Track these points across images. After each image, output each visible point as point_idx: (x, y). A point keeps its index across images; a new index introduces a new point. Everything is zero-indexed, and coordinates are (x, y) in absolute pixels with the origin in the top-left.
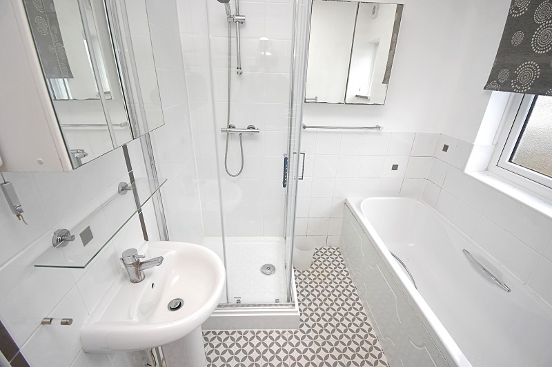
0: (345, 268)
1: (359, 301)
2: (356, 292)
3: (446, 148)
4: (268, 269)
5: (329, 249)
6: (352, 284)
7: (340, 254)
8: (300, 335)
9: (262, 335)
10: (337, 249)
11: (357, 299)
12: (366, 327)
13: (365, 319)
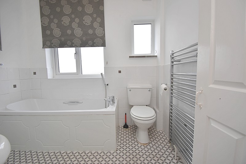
3: (35, 73)
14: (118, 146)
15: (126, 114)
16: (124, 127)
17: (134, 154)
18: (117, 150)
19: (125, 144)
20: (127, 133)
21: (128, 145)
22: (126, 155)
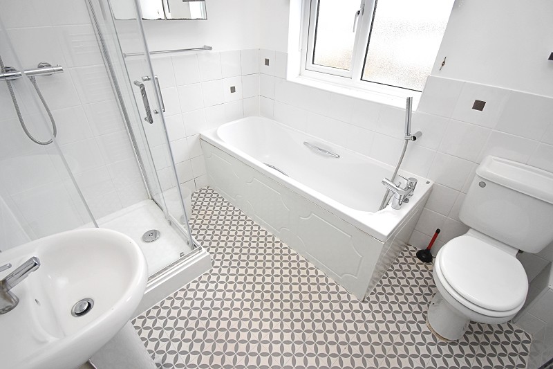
0: (223, 200)
1: (248, 218)
2: (242, 214)
3: (267, 62)
4: (152, 236)
5: (200, 191)
6: (236, 209)
7: (213, 191)
8: (216, 271)
9: (181, 294)
10: (208, 187)
11: (246, 218)
12: (262, 233)
13: (259, 228)
14: (372, 294)
15: (438, 231)
16: (419, 255)
17: (397, 338)
18: (366, 300)
19: (392, 298)
20: (417, 275)
21: (395, 307)
22: (376, 326)
